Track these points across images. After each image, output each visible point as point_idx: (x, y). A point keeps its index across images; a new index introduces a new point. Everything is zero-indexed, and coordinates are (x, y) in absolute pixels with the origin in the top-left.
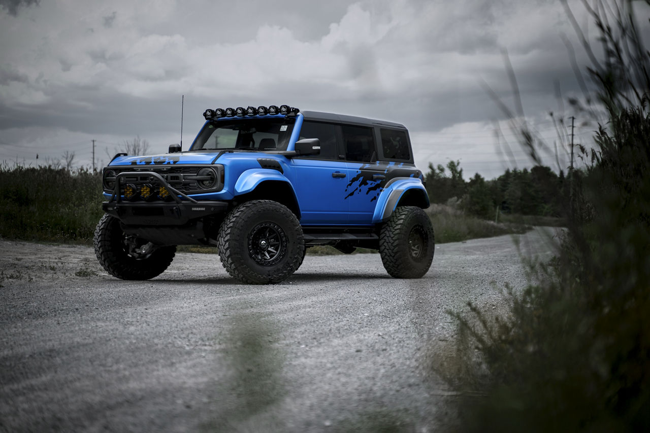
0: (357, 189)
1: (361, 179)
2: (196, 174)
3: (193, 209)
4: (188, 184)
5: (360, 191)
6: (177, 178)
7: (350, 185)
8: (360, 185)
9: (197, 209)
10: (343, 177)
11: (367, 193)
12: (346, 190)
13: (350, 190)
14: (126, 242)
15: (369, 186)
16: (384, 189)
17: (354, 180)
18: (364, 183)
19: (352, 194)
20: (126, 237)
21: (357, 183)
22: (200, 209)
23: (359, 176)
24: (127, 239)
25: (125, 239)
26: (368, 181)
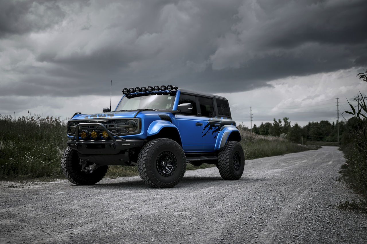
0: (207, 132)
1: (209, 126)
2: (124, 124)
3: (123, 144)
4: (120, 130)
5: (209, 132)
6: (113, 126)
7: (204, 129)
8: (209, 130)
9: (126, 144)
10: (201, 125)
11: (212, 134)
12: (203, 132)
13: (205, 132)
14: (80, 163)
15: (213, 130)
16: (220, 131)
17: (206, 126)
18: (211, 128)
19: (205, 135)
20: (80, 161)
21: (208, 128)
22: (127, 144)
23: (208, 125)
24: (81, 162)
25: (80, 162)
26: (212, 127)
